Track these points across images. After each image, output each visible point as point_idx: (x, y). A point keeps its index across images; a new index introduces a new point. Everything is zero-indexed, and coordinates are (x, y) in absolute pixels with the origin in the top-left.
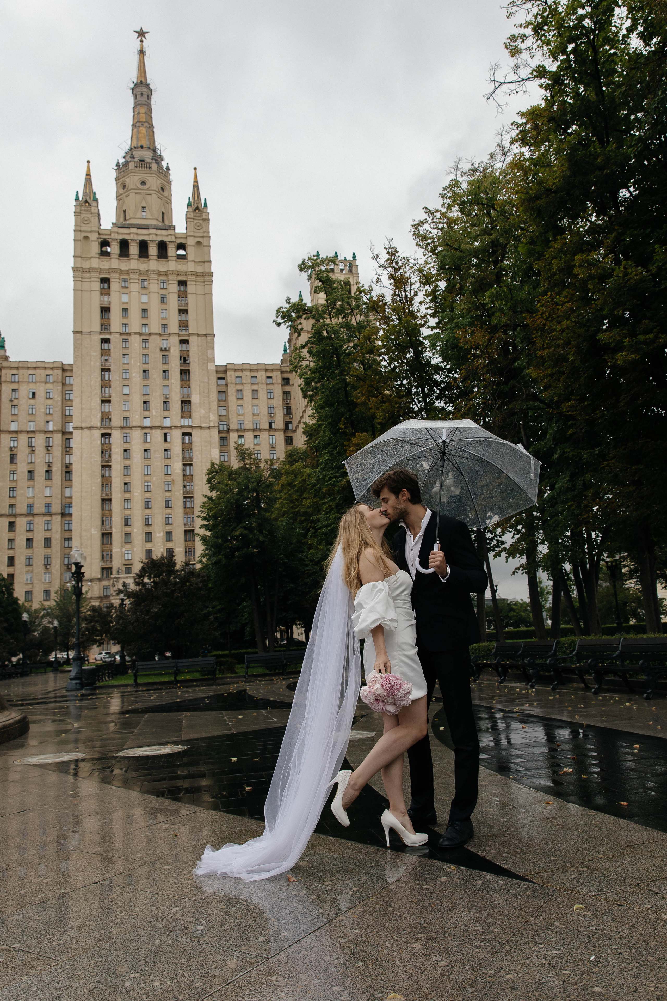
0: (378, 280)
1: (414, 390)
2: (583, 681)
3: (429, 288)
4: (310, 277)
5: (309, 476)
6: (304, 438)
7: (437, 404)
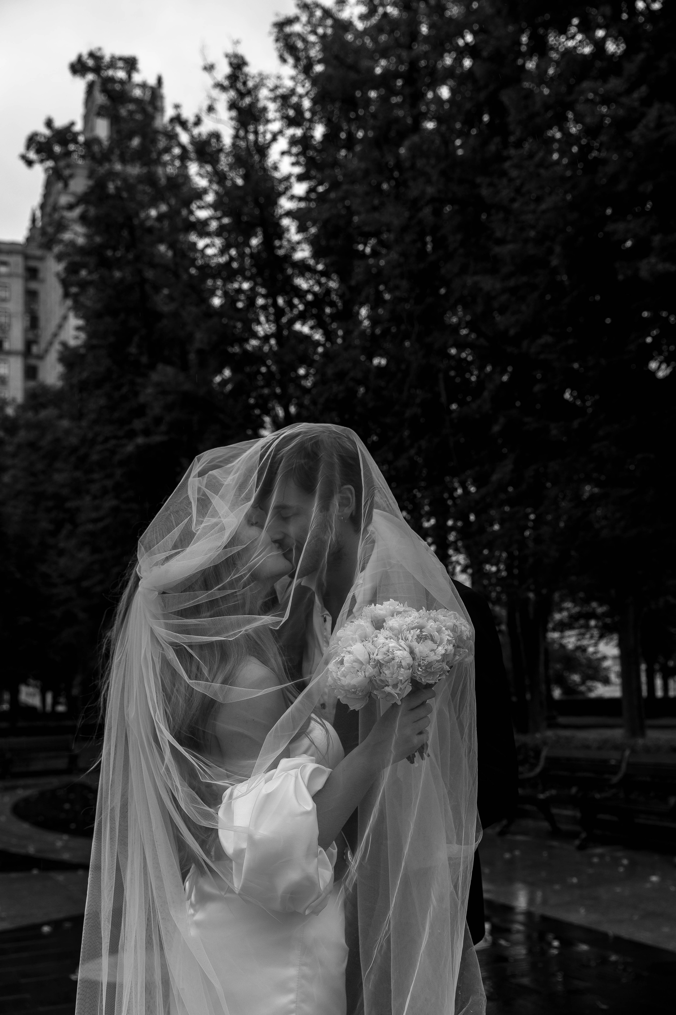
0: (211, 109)
1: (260, 301)
2: (550, 818)
3: (299, 132)
4: (90, 87)
5: (68, 432)
6: (59, 368)
7: (298, 326)
